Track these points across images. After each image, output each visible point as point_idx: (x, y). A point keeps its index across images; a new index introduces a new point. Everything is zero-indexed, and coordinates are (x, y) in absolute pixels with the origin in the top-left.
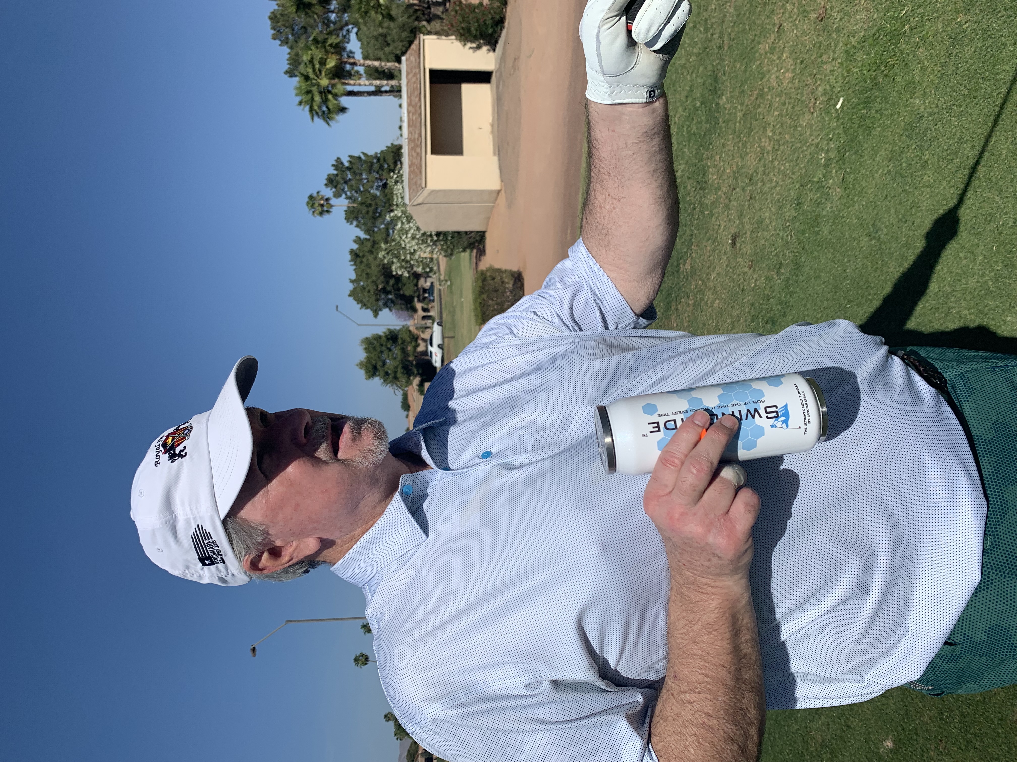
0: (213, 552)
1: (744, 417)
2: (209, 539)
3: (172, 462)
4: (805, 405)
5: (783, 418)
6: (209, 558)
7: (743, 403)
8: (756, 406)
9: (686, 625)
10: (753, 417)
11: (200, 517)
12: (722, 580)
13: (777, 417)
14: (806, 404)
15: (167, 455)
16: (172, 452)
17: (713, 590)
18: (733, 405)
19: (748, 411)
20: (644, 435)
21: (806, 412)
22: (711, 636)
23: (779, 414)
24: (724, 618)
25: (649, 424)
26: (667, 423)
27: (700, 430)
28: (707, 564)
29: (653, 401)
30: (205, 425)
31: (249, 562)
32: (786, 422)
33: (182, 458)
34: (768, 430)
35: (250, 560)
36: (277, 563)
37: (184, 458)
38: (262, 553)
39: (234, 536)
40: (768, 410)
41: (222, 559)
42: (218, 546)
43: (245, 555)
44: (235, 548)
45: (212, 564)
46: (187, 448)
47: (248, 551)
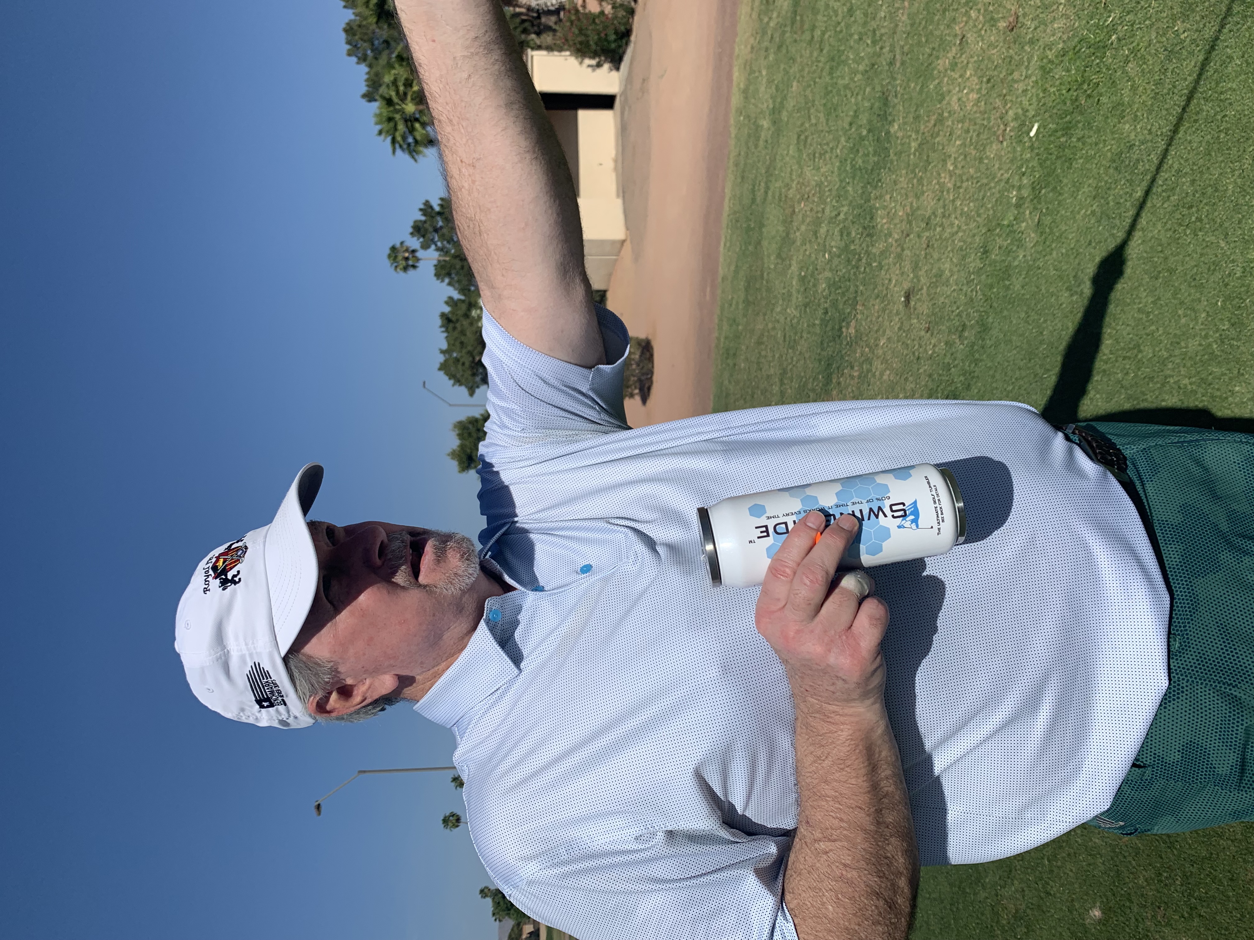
0: (272, 692)
1: (866, 518)
2: (267, 678)
3: (224, 589)
4: (937, 501)
5: (912, 517)
6: (268, 699)
7: (864, 501)
8: (879, 504)
9: (815, 762)
10: (877, 517)
11: (256, 653)
12: (852, 707)
13: (905, 516)
14: (939, 500)
15: (218, 581)
16: (223, 577)
17: (842, 719)
18: (853, 504)
19: (871, 510)
20: (750, 542)
21: (938, 509)
22: (844, 773)
23: (907, 512)
24: (858, 751)
25: (756, 528)
26: (777, 527)
27: (814, 534)
28: (832, 688)
29: (760, 502)
30: (261, 543)
31: (315, 704)
32: (915, 521)
33: (235, 584)
34: (894, 530)
35: (316, 701)
36: (348, 704)
37: (237, 585)
38: (330, 693)
39: (296, 674)
40: (894, 508)
41: (283, 700)
42: (278, 686)
43: (310, 697)
44: (298, 688)
45: (272, 705)
46: (241, 572)
47: (313, 692)
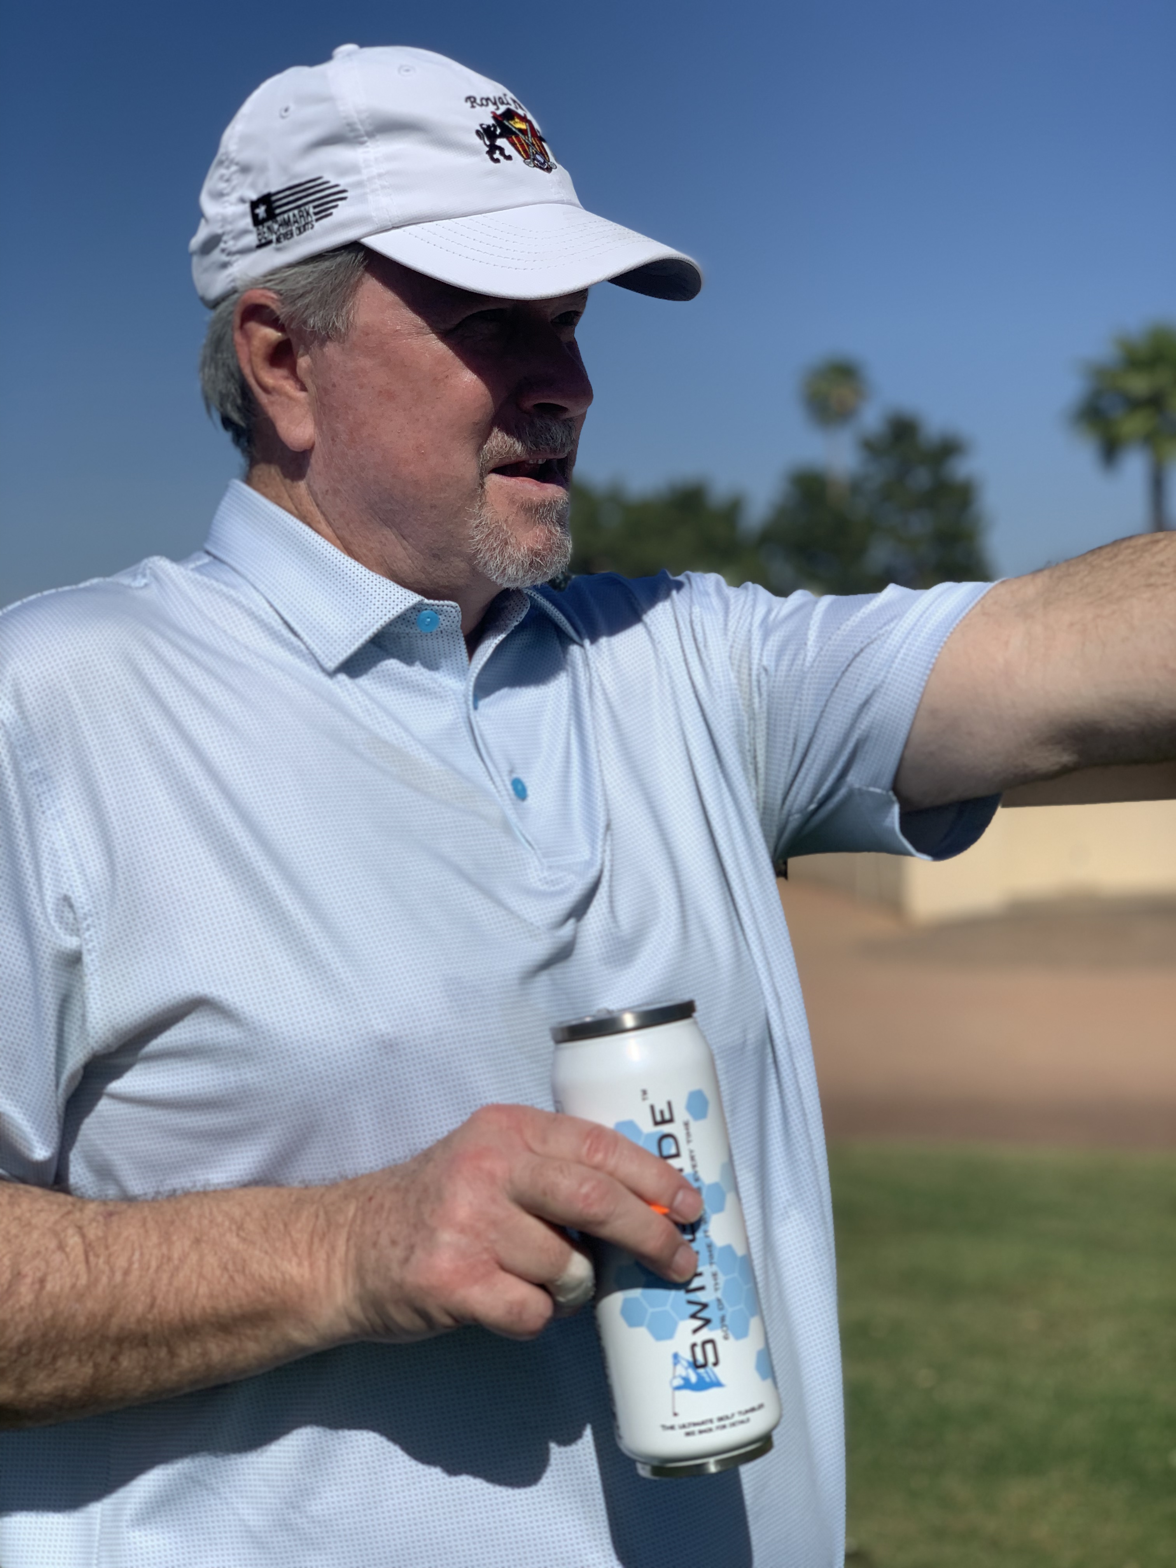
0: (287, 223)
1: (693, 1296)
2: (316, 214)
3: (478, 132)
4: (722, 1423)
5: (693, 1378)
6: (271, 215)
7: (719, 1294)
8: (716, 1321)
10: (694, 1316)
11: (365, 194)
12: (345, 1281)
13: (695, 1365)
14: (724, 1426)
15: (491, 122)
16: (498, 131)
17: (321, 1264)
18: (715, 1275)
19: (705, 1306)
20: (644, 1092)
21: (709, 1426)
23: (701, 1371)
24: (262, 1294)
26: (672, 1140)
27: (666, 1203)
28: (384, 1241)
29: (712, 1109)
30: (556, 197)
31: (263, 301)
32: (687, 1385)
33: (488, 152)
34: (668, 1347)
35: (269, 303)
37: (487, 157)
38: (281, 328)
39: (325, 265)
40: (709, 1347)
41: (269, 242)
42: (300, 233)
43: (278, 292)
44: (296, 269)
45: (257, 221)
46: (509, 162)
47: (287, 298)
